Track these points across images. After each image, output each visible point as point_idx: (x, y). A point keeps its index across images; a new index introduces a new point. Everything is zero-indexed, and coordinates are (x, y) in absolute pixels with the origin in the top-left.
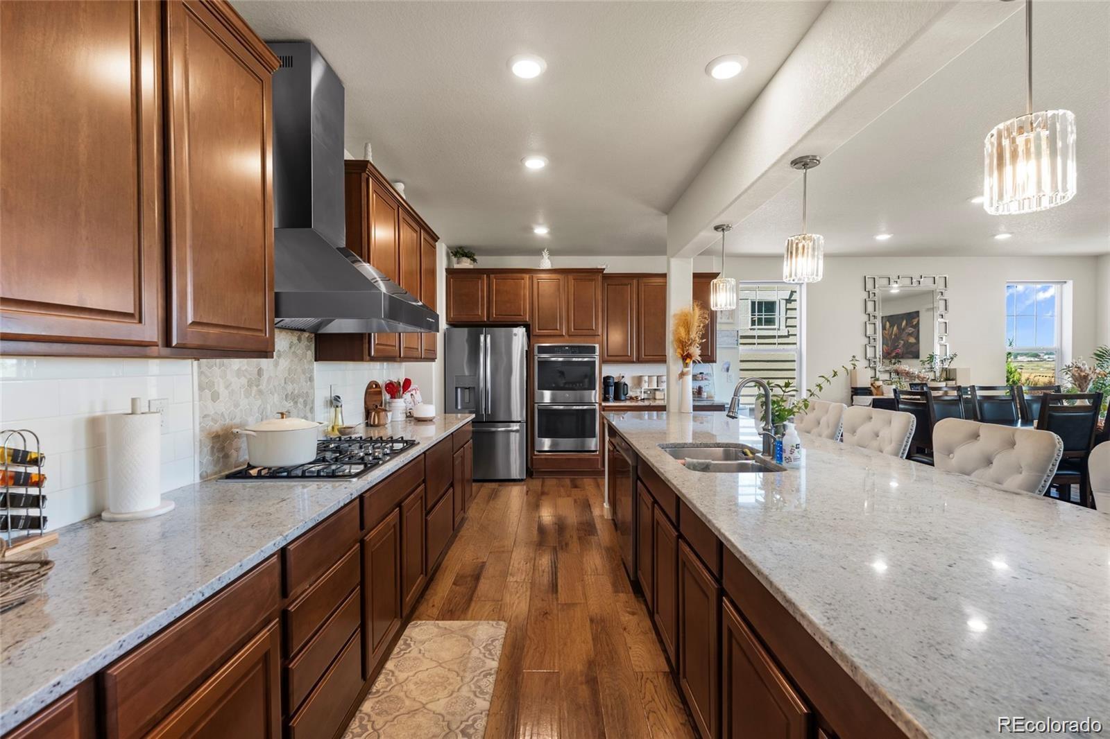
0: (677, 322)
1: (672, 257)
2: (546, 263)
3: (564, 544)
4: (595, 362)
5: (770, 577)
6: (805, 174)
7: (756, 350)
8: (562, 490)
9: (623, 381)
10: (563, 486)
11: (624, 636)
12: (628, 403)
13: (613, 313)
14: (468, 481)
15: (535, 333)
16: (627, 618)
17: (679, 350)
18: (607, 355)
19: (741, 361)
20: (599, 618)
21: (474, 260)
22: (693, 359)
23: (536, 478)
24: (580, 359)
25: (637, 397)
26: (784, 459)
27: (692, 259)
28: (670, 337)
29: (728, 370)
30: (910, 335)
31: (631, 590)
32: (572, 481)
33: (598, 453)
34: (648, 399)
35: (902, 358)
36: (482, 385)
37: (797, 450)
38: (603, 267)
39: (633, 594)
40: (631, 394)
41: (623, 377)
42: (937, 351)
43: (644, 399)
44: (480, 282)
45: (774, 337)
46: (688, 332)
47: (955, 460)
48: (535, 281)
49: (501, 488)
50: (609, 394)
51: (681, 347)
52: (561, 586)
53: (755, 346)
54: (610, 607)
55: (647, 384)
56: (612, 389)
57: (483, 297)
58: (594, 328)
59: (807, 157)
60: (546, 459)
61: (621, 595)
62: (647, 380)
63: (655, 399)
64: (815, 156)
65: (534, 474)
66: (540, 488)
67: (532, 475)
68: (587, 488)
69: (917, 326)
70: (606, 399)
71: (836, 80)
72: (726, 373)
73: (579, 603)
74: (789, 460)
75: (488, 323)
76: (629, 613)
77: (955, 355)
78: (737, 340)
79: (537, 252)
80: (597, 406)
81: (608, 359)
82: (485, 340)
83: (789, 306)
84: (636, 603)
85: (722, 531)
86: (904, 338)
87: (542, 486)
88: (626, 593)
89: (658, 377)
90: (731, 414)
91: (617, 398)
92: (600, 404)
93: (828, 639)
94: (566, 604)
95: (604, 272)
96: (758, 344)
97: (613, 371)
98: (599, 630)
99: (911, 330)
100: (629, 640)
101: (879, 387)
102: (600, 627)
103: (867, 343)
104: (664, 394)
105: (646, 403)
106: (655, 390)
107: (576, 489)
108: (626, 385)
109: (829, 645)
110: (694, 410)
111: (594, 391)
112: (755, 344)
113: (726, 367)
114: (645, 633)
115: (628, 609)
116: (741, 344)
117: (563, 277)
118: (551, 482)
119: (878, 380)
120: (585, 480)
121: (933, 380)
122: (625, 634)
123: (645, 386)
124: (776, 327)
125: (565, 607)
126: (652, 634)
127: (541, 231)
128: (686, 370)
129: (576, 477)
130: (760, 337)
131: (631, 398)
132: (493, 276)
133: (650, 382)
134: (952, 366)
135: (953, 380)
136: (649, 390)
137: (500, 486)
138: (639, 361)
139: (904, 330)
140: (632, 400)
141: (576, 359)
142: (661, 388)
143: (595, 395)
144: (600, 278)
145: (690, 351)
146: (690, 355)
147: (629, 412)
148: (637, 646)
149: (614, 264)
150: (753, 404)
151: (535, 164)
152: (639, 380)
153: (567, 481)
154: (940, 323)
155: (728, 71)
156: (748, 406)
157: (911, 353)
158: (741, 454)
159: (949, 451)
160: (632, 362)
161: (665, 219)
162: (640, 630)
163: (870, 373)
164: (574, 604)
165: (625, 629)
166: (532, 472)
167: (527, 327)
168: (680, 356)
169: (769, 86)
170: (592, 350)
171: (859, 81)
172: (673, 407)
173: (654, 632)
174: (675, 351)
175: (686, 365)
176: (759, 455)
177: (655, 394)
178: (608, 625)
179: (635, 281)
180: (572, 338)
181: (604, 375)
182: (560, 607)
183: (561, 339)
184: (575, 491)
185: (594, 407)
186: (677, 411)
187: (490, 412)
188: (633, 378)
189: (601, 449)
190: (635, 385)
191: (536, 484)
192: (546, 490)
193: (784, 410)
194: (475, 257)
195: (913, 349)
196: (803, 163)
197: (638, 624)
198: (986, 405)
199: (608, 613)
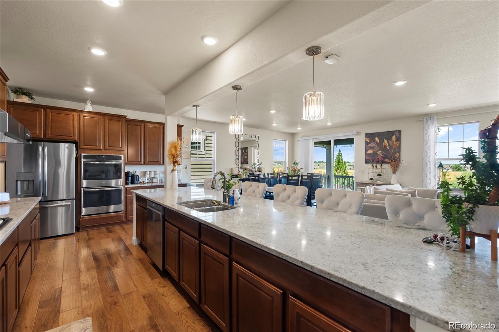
0: (170, 146)
1: (168, 115)
2: (89, 107)
3: (113, 263)
4: (121, 164)
5: (268, 246)
6: (237, 92)
7: (197, 160)
8: (102, 235)
9: (136, 174)
10: (102, 233)
11: (163, 299)
12: (139, 185)
13: (131, 139)
14: (37, 239)
15: (81, 148)
16: (162, 290)
17: (172, 159)
18: (127, 161)
19: (191, 164)
20: (147, 295)
21: (32, 98)
22: (178, 163)
23: (81, 231)
24: (110, 163)
25: (143, 182)
26: (234, 203)
27: (177, 118)
28: (167, 153)
29: (186, 168)
30: (245, 155)
31: (159, 276)
32: (107, 229)
33: (123, 212)
34: (149, 183)
35: (243, 164)
36: (41, 178)
37: (239, 199)
38: (126, 115)
39: (161, 278)
40: (140, 180)
41: (136, 172)
42: (256, 161)
43: (147, 183)
44: (38, 113)
45: (196, 154)
46: (176, 151)
47: (280, 198)
48: (82, 117)
49: (56, 241)
50: (128, 181)
51: (173, 158)
52: (120, 286)
53: (197, 158)
54: (152, 287)
55: (149, 175)
56: (130, 178)
57: (40, 123)
58: (121, 147)
59: (238, 86)
60: (89, 219)
61: (156, 280)
62: (149, 173)
63: (153, 182)
64: (241, 86)
65: (80, 229)
66: (87, 236)
67: (79, 230)
68: (118, 231)
69: (247, 153)
70: (127, 184)
71: (254, 61)
72: (185, 170)
73: (133, 291)
74: (236, 203)
75: (45, 139)
76: (162, 287)
77: (261, 163)
78: (190, 155)
79: (84, 101)
80: (122, 188)
81: (128, 163)
82: (43, 150)
83: (206, 142)
84: (164, 281)
85: (238, 234)
86: (244, 157)
87: (88, 235)
88: (158, 278)
89: (154, 171)
90: (213, 187)
91: (133, 183)
92: (124, 187)
93: (300, 261)
94: (126, 294)
95: (127, 118)
96: (198, 157)
97: (131, 169)
98: (150, 301)
99: (245, 154)
100: (166, 299)
101: (240, 174)
102: (150, 299)
103: (236, 158)
104: (158, 180)
105: (148, 185)
106: (153, 178)
107: (111, 233)
108: (138, 176)
109: (300, 263)
110: (178, 187)
111: (120, 180)
112: (197, 157)
113: (185, 167)
114: (174, 293)
115: (161, 285)
116: (192, 157)
117: (101, 117)
118: (93, 232)
119: (240, 172)
120: (115, 227)
121: (255, 172)
122: (164, 297)
123: (148, 176)
124: (201, 150)
125: (126, 296)
126: (177, 293)
127: (89, 90)
128: (175, 168)
129: (109, 227)
130: (199, 154)
131: (140, 183)
132: (49, 110)
133: (150, 174)
134: (260, 167)
135: (261, 171)
136: (150, 178)
137: (55, 240)
138: (145, 164)
139: (244, 153)
140: (140, 184)
141: (108, 163)
142: (156, 177)
143: (121, 182)
144: (124, 120)
145: (177, 160)
146: (177, 161)
147: (139, 190)
148: (171, 301)
149: (132, 115)
150: (203, 182)
151: (98, 52)
152: (144, 173)
153: (104, 229)
154: (257, 152)
155: (210, 41)
156: (195, 184)
157: (246, 162)
158: (212, 204)
159: (278, 195)
160: (142, 164)
161: (163, 97)
162: (170, 293)
163: (237, 169)
164: (131, 292)
165: (163, 295)
166: (79, 228)
167: (76, 143)
168: (172, 162)
169: (223, 53)
170: (120, 158)
171: (263, 64)
172: (168, 186)
173: (177, 292)
174: (170, 159)
175: (175, 166)
176: (222, 203)
177: (152, 180)
178: (154, 297)
179: (143, 124)
180: (107, 151)
181: (126, 171)
182: (123, 297)
183: (100, 151)
184: (110, 234)
185: (121, 188)
186: (170, 187)
187: (47, 195)
188: (141, 172)
189: (125, 210)
190: (142, 176)
191: (83, 234)
192: (91, 236)
193: (230, 184)
194: (33, 97)
195: (246, 161)
196: (236, 88)
197: (169, 291)
198: (271, 180)
199: (152, 291)
